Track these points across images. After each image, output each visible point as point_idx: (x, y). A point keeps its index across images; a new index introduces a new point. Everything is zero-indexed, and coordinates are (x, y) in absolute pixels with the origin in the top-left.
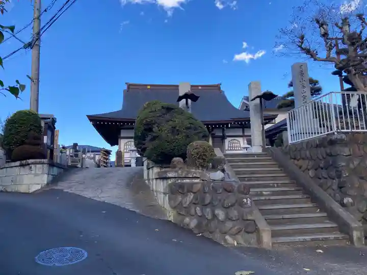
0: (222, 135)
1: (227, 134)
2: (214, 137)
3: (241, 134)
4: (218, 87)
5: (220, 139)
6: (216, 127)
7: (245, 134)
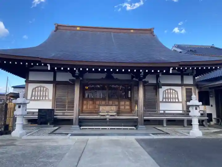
0: (155, 82)
1: (162, 82)
2: (145, 84)
3: (180, 82)
4: (151, 31)
5: (152, 87)
6: (150, 72)
7: (185, 82)
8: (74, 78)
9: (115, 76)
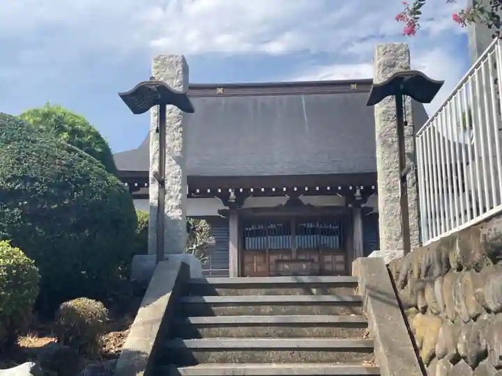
8: (227, 208)
9: (305, 199)
